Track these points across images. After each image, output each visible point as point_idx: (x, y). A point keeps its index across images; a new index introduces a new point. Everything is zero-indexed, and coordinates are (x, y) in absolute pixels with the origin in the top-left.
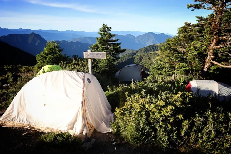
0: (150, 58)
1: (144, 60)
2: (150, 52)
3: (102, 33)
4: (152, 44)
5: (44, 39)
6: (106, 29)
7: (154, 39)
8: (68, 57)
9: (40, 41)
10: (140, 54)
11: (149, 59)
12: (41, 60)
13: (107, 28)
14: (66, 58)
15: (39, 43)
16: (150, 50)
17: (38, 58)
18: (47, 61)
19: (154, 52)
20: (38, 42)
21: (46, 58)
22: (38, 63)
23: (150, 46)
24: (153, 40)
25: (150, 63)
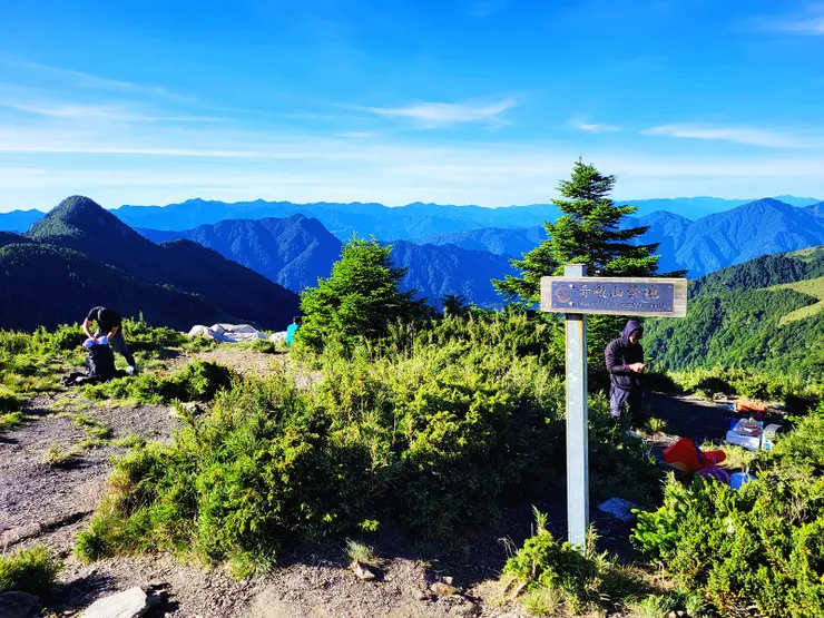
0: (761, 313)
1: (734, 321)
2: (765, 286)
3: (572, 201)
4: (771, 249)
5: (332, 235)
6: (589, 184)
7: (784, 229)
8: (422, 301)
9: (317, 244)
10: (715, 295)
11: (758, 315)
12: (318, 310)
13: (596, 177)
14: (415, 304)
15: (315, 249)
16: (765, 278)
17: (308, 302)
18: (341, 316)
19: (784, 286)
20: (311, 246)
21: (336, 303)
22: (307, 322)
23: (761, 261)
24: (781, 234)
25: (762, 336)
